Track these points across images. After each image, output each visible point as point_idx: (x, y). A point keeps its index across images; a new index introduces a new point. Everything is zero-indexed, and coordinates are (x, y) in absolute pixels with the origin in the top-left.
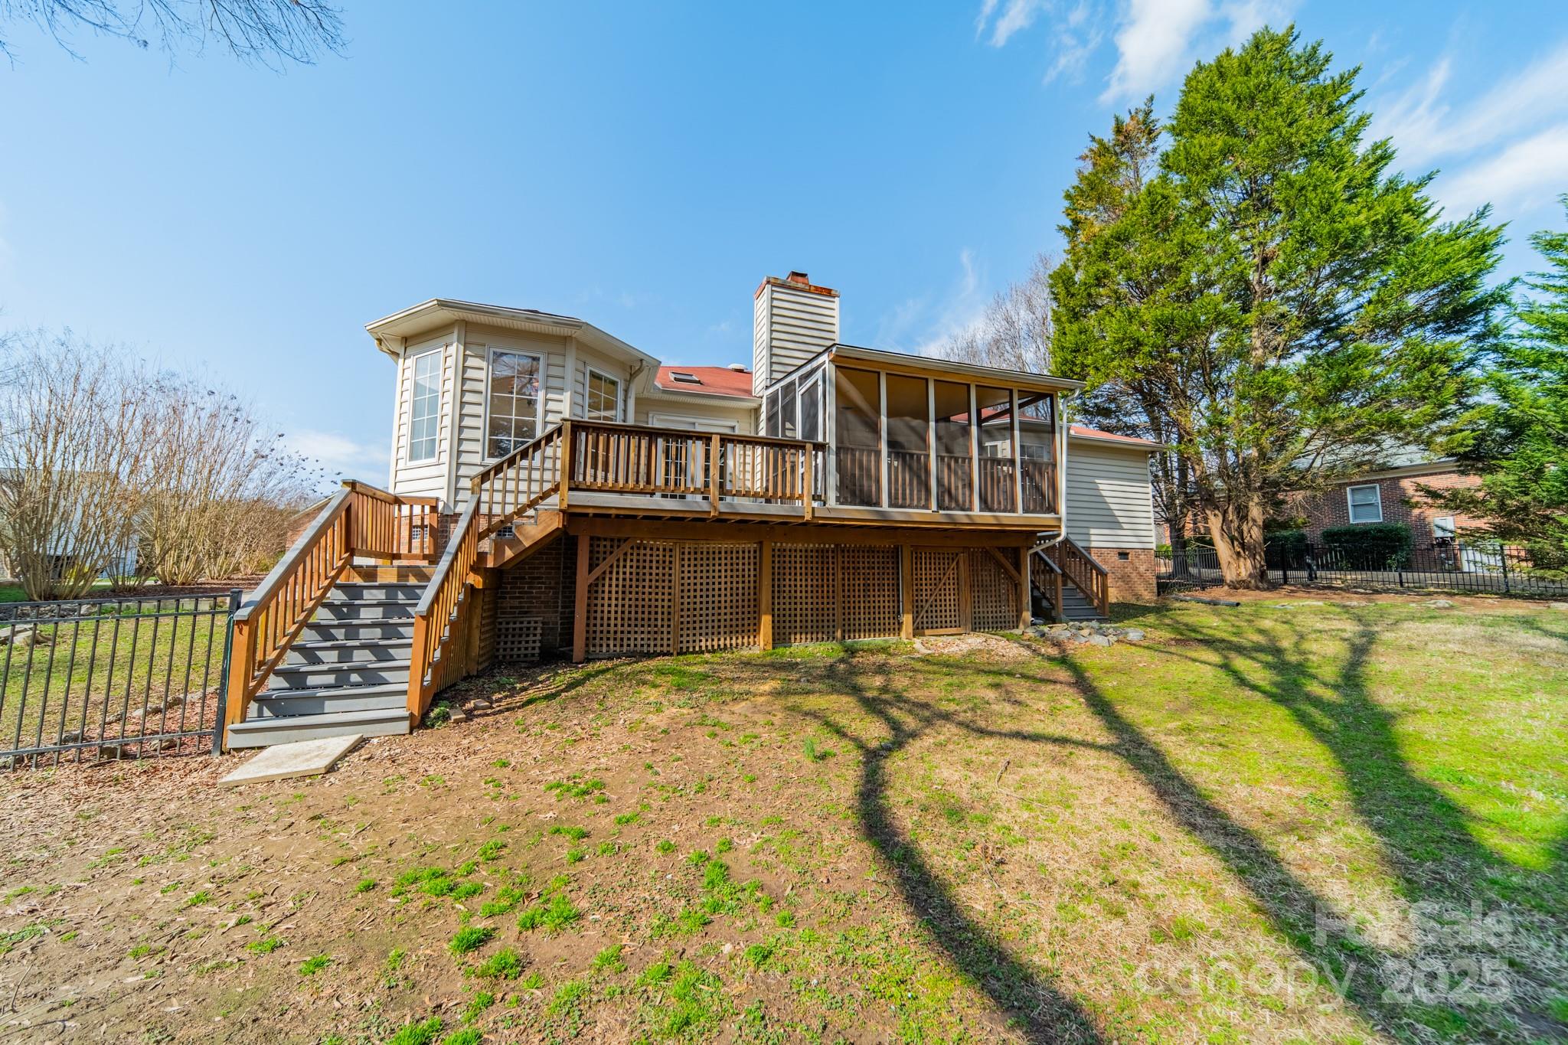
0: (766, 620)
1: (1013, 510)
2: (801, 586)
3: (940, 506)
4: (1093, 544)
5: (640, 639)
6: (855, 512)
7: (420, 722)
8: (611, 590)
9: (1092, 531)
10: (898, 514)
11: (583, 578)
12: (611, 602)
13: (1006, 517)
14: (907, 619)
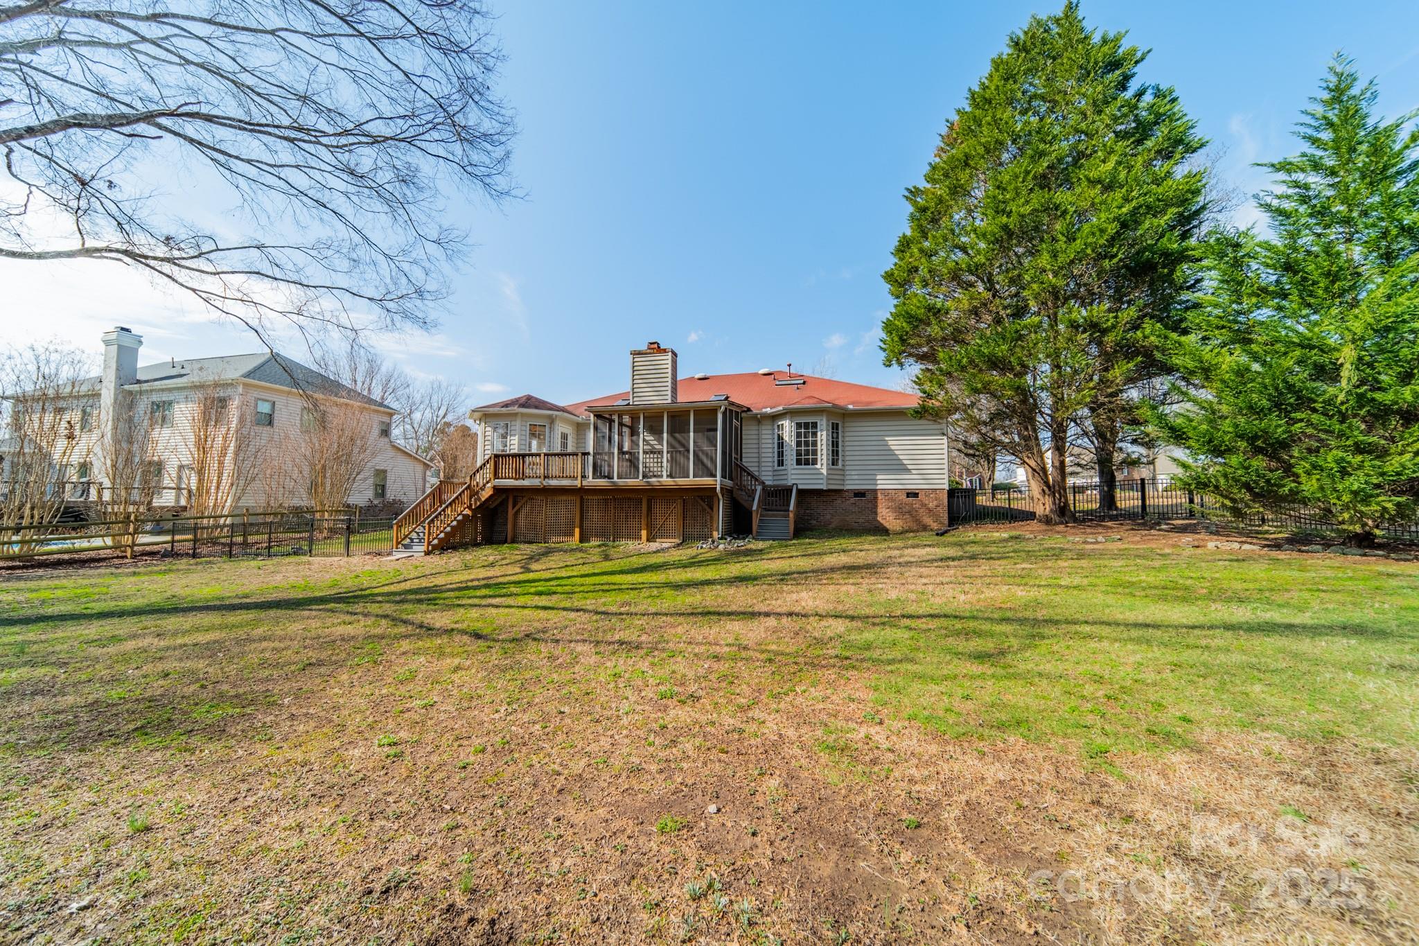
0: (577, 531)
1: (688, 476)
2: (595, 516)
3: (644, 477)
4: (879, 487)
5: (531, 536)
6: (602, 483)
7: (427, 553)
8: (522, 515)
9: (878, 477)
10: (621, 482)
11: (511, 512)
12: (522, 521)
13: (681, 481)
14: (644, 533)
